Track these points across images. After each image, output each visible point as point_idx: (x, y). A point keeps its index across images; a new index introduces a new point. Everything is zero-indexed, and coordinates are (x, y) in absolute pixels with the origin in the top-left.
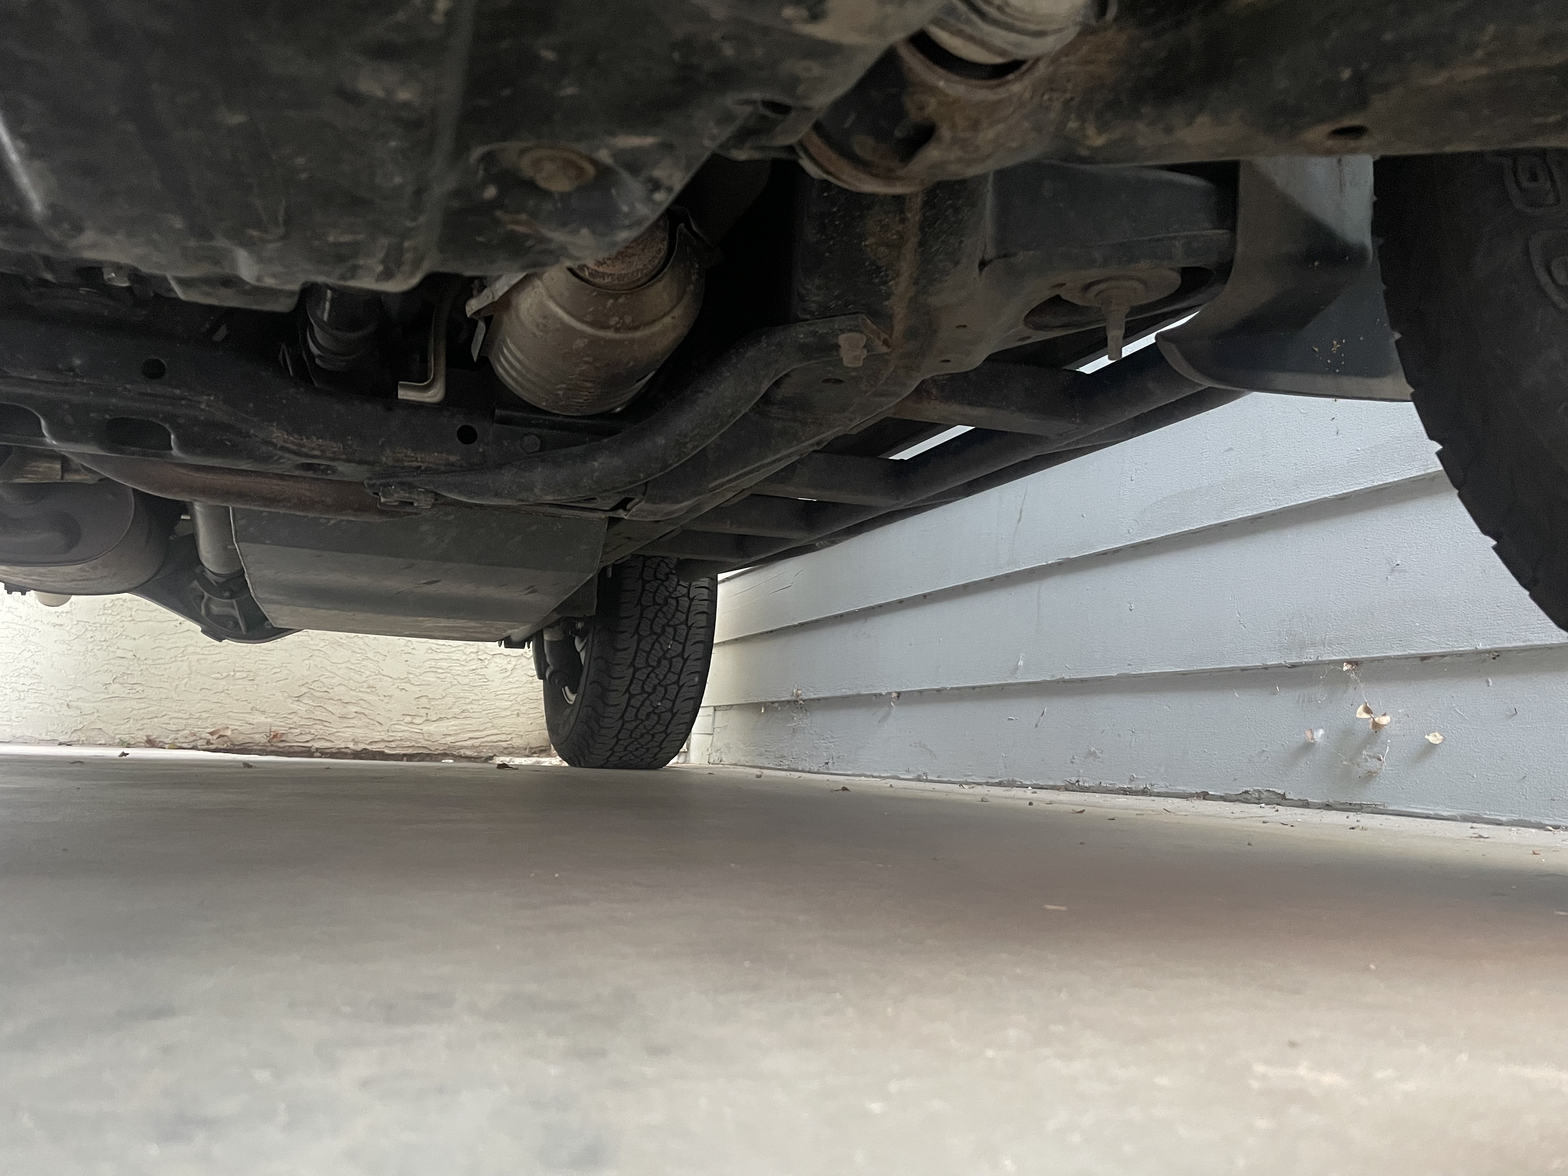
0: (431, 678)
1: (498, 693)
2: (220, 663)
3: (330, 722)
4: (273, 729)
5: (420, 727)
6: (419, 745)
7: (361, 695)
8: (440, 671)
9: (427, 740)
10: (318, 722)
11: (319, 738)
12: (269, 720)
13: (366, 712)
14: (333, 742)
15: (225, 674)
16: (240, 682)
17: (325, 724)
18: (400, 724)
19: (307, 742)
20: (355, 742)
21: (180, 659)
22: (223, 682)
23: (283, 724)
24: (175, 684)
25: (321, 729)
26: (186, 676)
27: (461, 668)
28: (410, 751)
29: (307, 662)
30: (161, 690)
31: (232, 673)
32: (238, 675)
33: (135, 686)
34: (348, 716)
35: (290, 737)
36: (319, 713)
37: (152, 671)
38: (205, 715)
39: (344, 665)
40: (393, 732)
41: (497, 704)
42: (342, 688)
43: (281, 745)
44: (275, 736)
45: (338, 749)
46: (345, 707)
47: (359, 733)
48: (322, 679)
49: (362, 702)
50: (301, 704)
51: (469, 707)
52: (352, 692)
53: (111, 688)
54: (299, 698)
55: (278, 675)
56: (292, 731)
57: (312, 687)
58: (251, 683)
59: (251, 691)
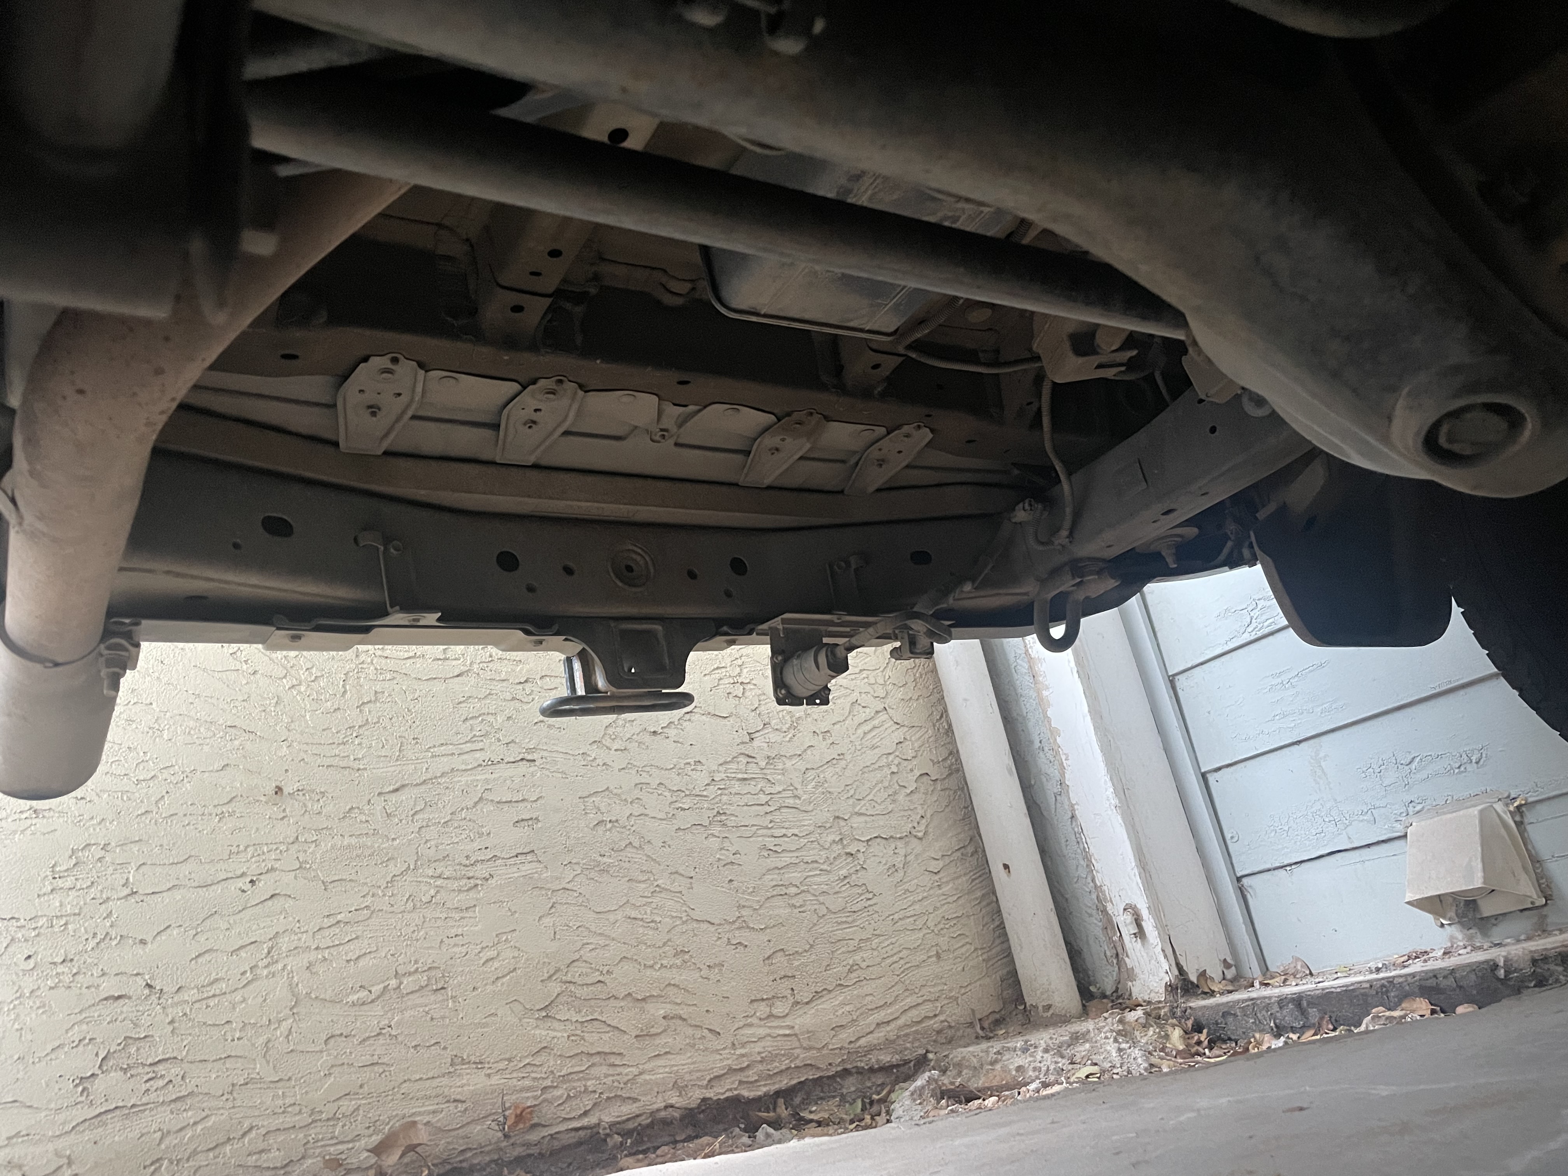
0: (780, 909)
1: (896, 917)
2: (362, 963)
3: (620, 1054)
4: (510, 1100)
5: (788, 1022)
6: (798, 1063)
7: (667, 974)
8: (793, 890)
9: (811, 1048)
10: (597, 1059)
11: (608, 1098)
12: (495, 1080)
13: (683, 1011)
14: (635, 1100)
15: (377, 989)
16: (416, 999)
17: (612, 1059)
18: (750, 1025)
19: (586, 1113)
20: (680, 1088)
21: (265, 972)
22: (377, 1009)
23: (527, 1083)
24: (262, 1040)
25: (606, 1076)
26: (287, 1011)
27: (823, 878)
28: (784, 1083)
29: (547, 921)
30: (229, 1064)
31: (393, 983)
32: (408, 983)
33: (161, 1069)
34: (653, 1031)
35: (548, 1112)
36: (596, 1036)
37: (200, 1018)
38: (347, 1106)
39: (619, 915)
40: (743, 1045)
41: (901, 941)
42: (626, 966)
43: (534, 1137)
44: (519, 1117)
45: (652, 1113)
46: (643, 1010)
47: (682, 1063)
48: (586, 954)
49: (672, 991)
50: (556, 1024)
51: (857, 957)
52: (649, 972)
53: (99, 1086)
54: (546, 1013)
55: (496, 964)
56: (548, 1096)
57: (569, 978)
58: (440, 996)
59: (443, 1018)
